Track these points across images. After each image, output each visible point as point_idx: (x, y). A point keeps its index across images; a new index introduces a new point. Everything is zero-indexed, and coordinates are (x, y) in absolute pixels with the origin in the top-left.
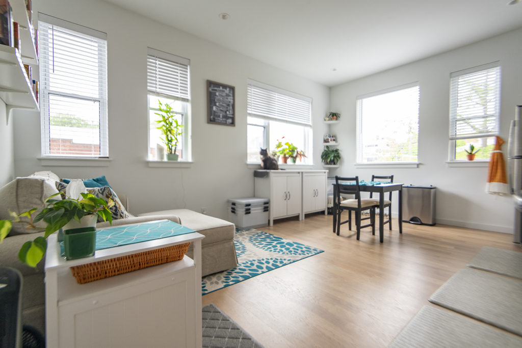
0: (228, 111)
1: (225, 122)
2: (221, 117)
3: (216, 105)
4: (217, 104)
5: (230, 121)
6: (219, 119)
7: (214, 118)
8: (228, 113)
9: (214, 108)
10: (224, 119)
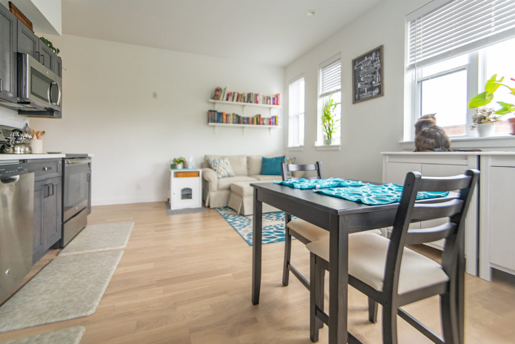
0: (374, 80)
1: (370, 95)
2: (366, 91)
3: (360, 81)
4: (362, 79)
5: (377, 91)
6: (364, 94)
7: (359, 96)
8: (374, 82)
9: (359, 85)
10: (369, 92)
